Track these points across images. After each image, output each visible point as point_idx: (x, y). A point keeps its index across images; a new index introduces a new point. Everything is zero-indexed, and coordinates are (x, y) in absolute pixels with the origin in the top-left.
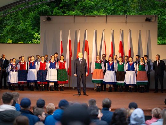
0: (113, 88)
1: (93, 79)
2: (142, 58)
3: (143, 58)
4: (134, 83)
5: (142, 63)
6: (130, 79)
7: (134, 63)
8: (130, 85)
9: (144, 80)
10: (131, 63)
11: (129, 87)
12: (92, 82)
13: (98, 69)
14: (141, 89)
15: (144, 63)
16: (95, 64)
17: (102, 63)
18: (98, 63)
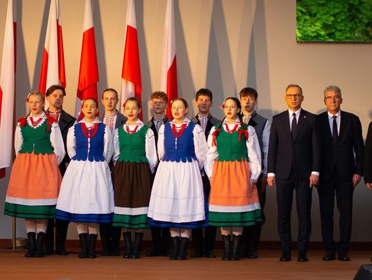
0: (99, 238)
2: (230, 103)
3: (235, 100)
4: (193, 215)
5: (231, 125)
6: (175, 199)
7: (192, 125)
8: (171, 225)
9: (243, 204)
10: (178, 125)
11: (174, 234)
12: (7, 212)
13: (35, 153)
14: (227, 242)
15: (240, 126)
16: (21, 131)
17: (53, 129)
18: (35, 128)
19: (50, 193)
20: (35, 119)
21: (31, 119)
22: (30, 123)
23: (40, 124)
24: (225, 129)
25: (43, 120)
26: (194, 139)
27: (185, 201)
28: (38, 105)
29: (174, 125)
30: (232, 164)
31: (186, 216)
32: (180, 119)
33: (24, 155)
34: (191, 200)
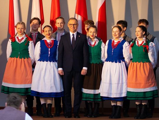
1: (4, 84)
4: (121, 93)
5: (140, 41)
9: (145, 87)
10: (116, 41)
12: (2, 91)
13: (20, 58)
14: (138, 109)
15: (145, 42)
16: (11, 44)
17: (30, 44)
18: (20, 43)
19: (28, 81)
20: (20, 38)
21: (18, 38)
22: (17, 40)
23: (23, 41)
24: (137, 44)
25: (25, 39)
26: (123, 50)
27: (116, 85)
28: (22, 30)
29: (114, 41)
30: (139, 64)
31: (116, 94)
32: (117, 38)
33: (13, 59)
34: (120, 85)
